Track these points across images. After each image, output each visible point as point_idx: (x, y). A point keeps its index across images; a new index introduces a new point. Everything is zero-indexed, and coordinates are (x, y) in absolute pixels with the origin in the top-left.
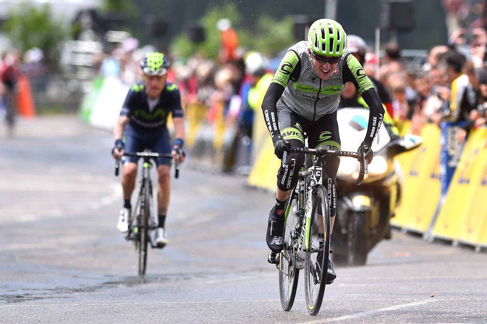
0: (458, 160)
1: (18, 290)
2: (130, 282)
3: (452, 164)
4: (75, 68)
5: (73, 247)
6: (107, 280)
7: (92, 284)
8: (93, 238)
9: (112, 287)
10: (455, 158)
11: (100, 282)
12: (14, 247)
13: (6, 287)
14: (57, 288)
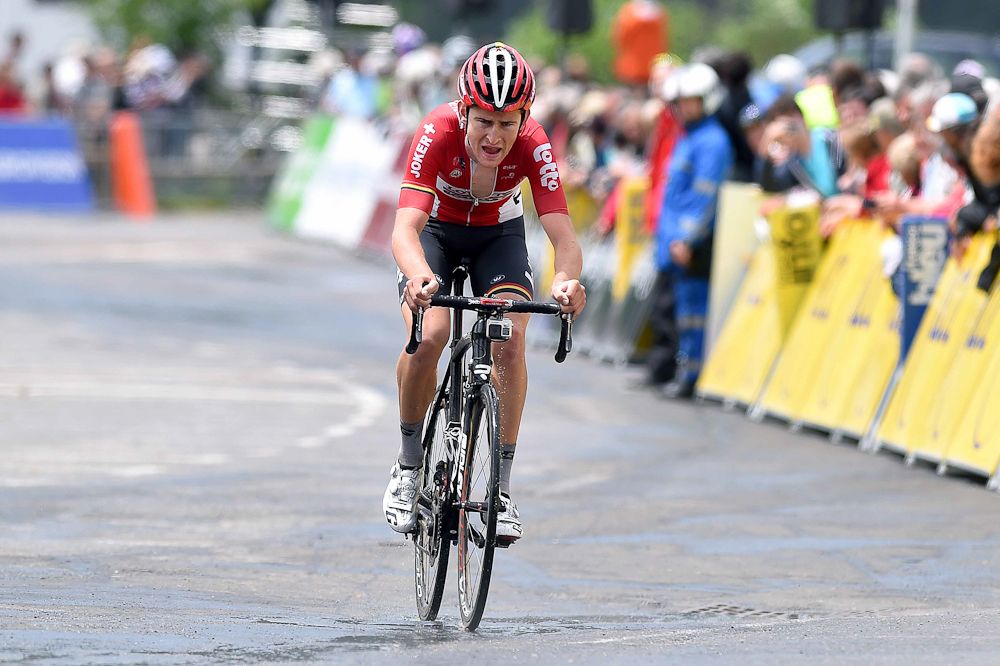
0: (931, 292)
1: (121, 652)
2: (405, 637)
3: (917, 299)
4: (256, 92)
5: (256, 546)
6: (345, 630)
7: (307, 640)
8: (309, 523)
9: (357, 649)
10: (924, 288)
11: (326, 636)
12: (108, 543)
13: (91, 645)
14: (218, 649)
